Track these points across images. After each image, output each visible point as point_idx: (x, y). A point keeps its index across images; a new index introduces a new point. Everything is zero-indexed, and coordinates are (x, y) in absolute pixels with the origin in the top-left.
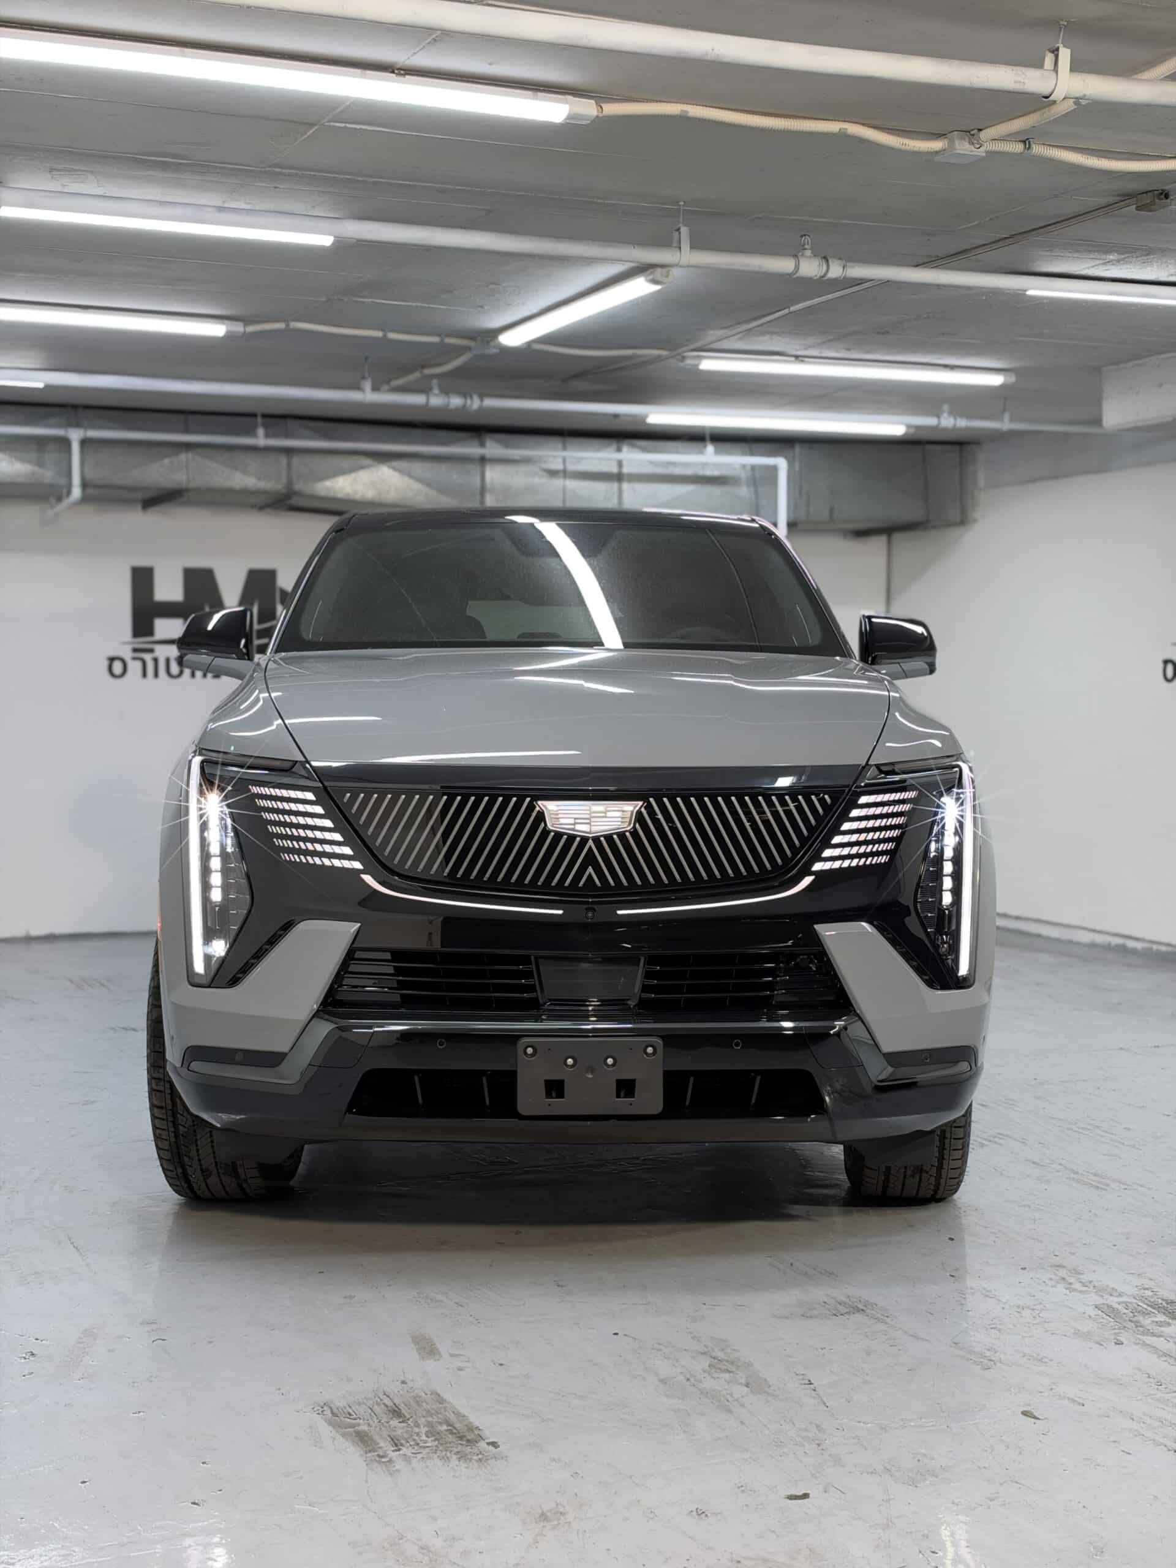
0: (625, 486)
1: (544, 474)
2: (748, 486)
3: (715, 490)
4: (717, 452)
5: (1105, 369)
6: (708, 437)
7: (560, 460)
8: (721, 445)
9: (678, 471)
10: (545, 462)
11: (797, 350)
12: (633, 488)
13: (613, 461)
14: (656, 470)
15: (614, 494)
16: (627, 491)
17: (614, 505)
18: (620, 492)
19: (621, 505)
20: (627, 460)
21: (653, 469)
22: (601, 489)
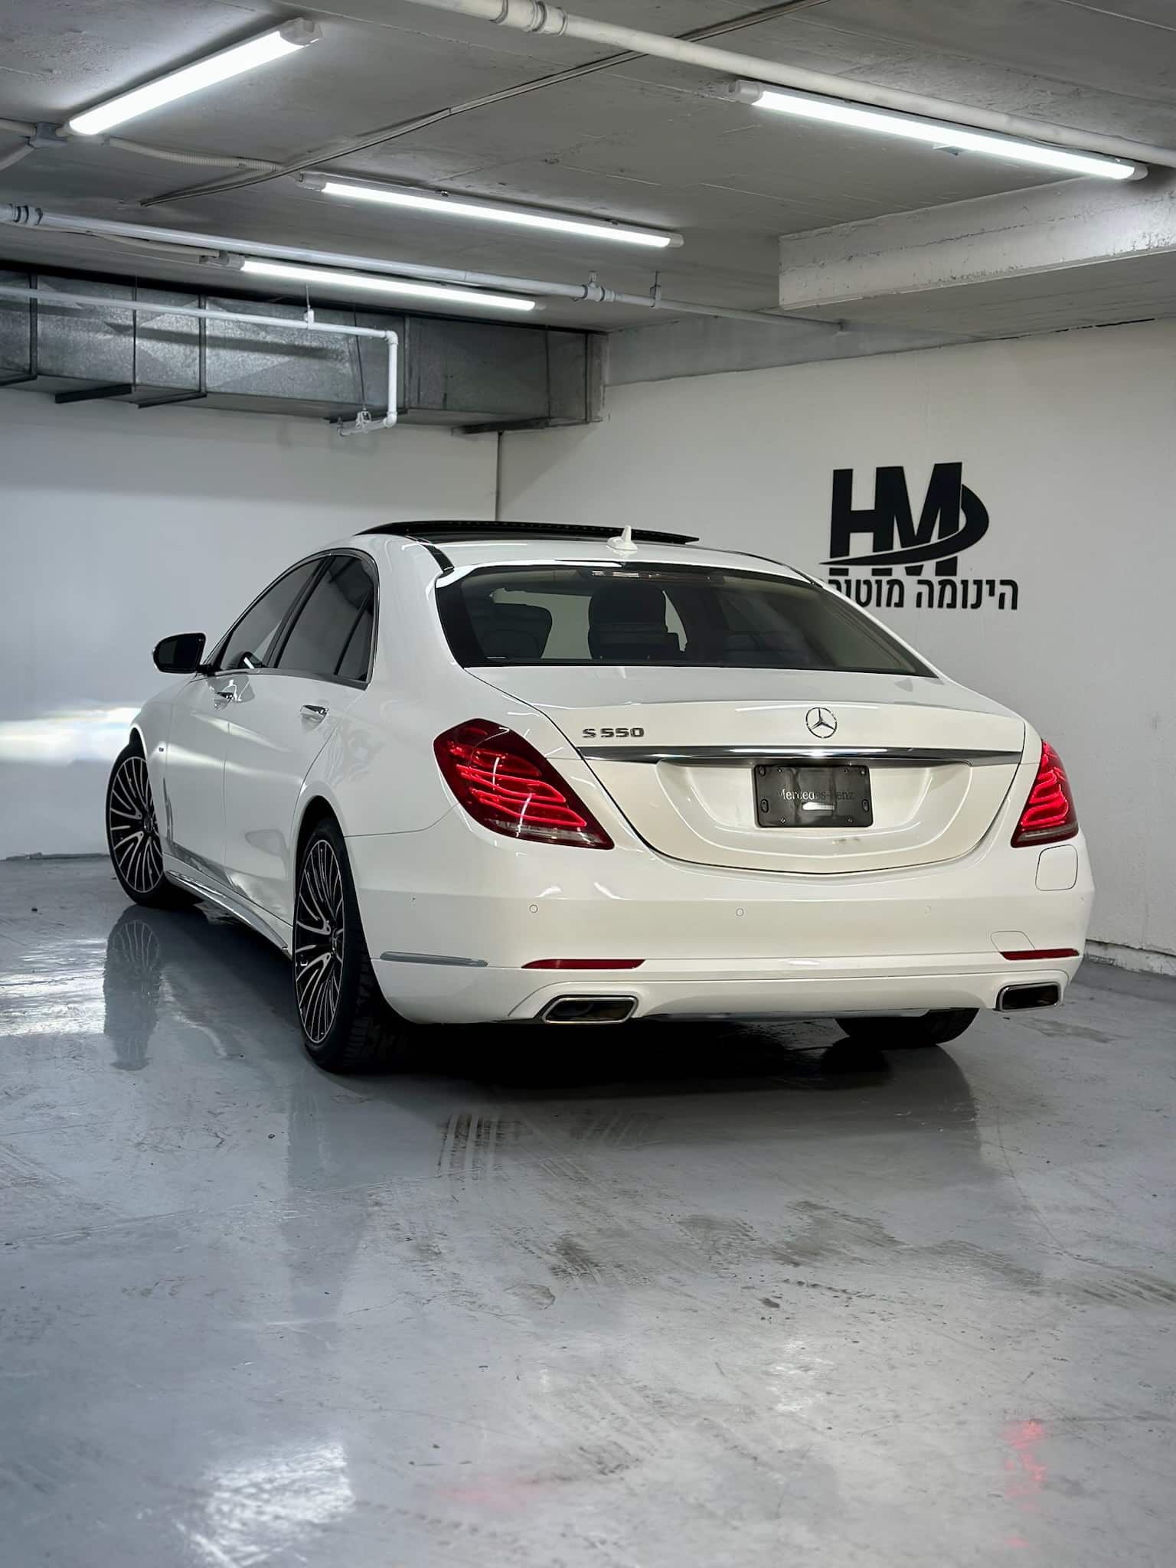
0: (208, 350)
1: (110, 327)
2: (351, 362)
3: (315, 364)
4: (316, 320)
5: (783, 237)
6: (308, 301)
7: (130, 314)
8: (321, 312)
9: (269, 339)
10: (112, 317)
11: (440, 180)
12: (217, 355)
13: (193, 319)
14: (245, 335)
15: (194, 359)
16: (210, 359)
17: (194, 373)
18: (202, 357)
19: (203, 374)
20: (211, 319)
21: (240, 334)
22: (179, 353)
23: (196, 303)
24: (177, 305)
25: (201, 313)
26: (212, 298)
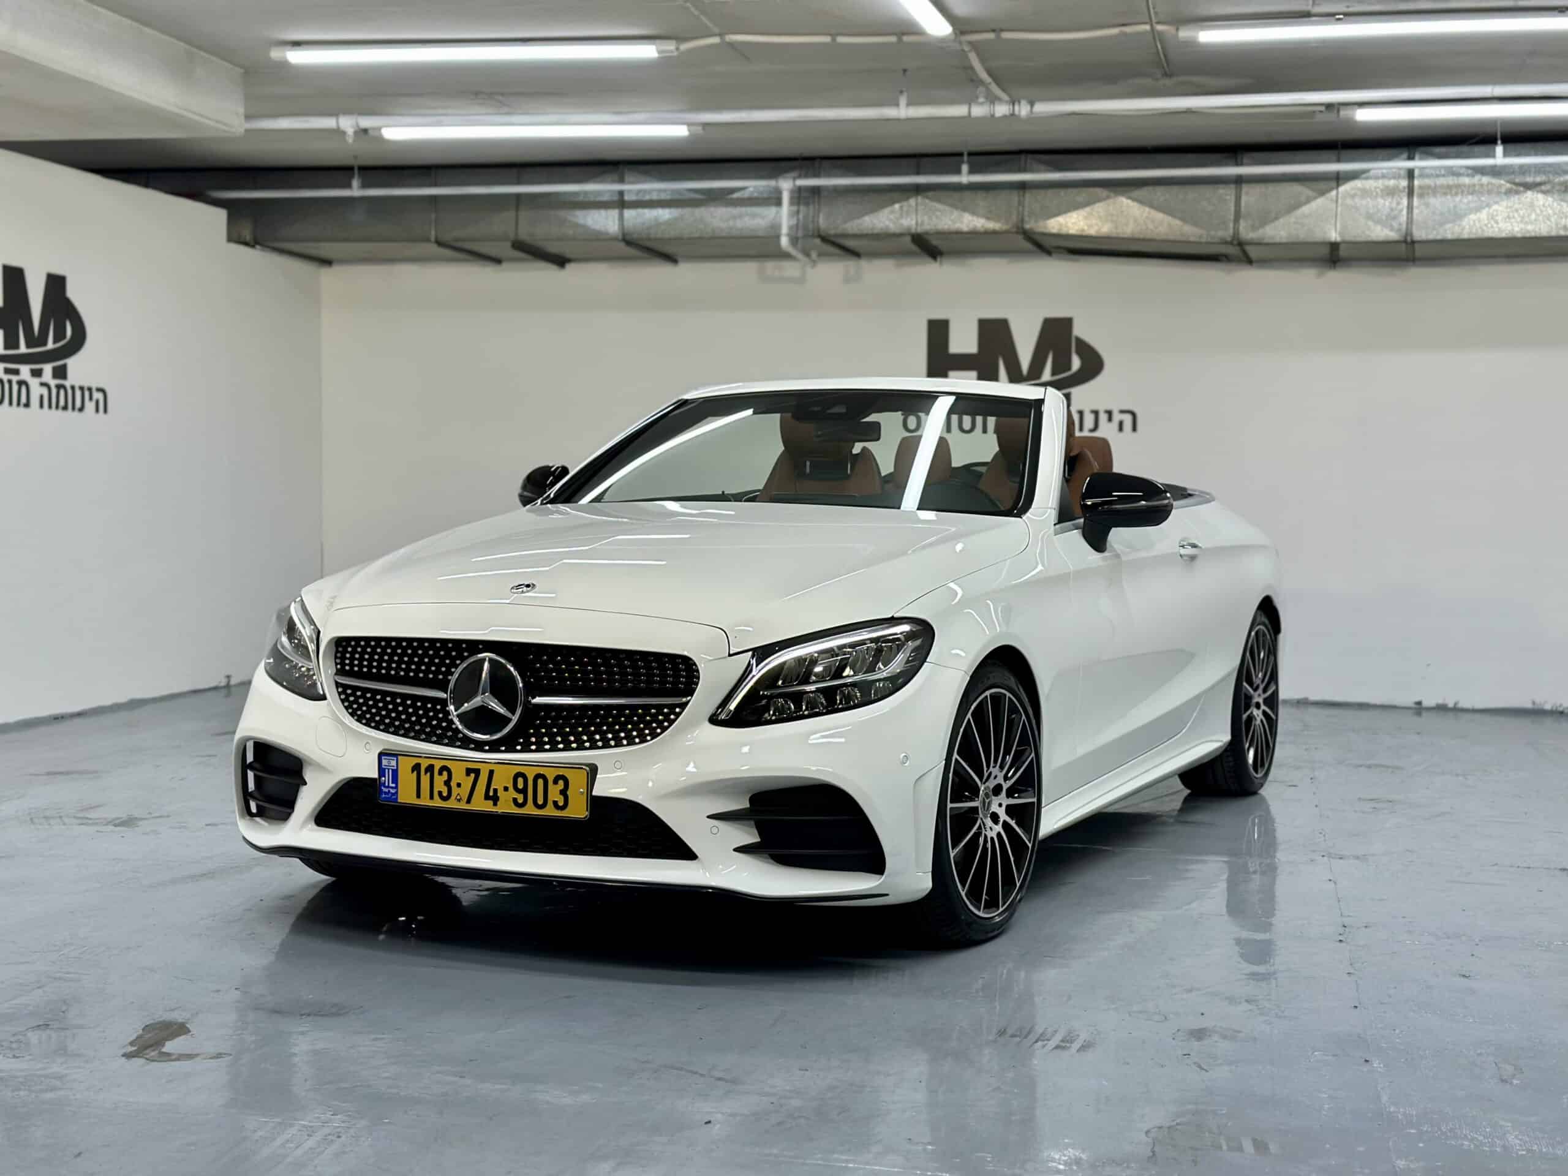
6: (1500, 136)
8: (1514, 145)
12: (1427, 205)
13: (1402, 173)
14: (1458, 180)
15: (1401, 210)
16: (1418, 208)
17: (1400, 224)
18: (1410, 207)
19: (1410, 226)
20: (1422, 168)
21: (1453, 180)
22: (1385, 205)
23: (1405, 155)
24: (1384, 159)
25: (1410, 164)
26: (1422, 149)
